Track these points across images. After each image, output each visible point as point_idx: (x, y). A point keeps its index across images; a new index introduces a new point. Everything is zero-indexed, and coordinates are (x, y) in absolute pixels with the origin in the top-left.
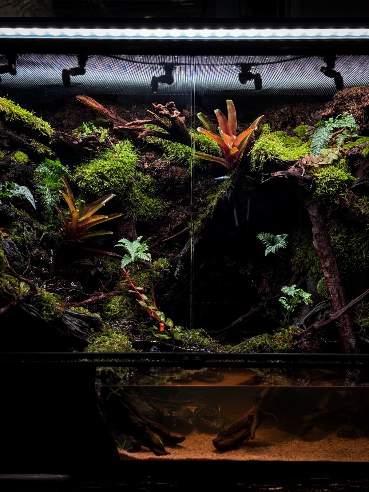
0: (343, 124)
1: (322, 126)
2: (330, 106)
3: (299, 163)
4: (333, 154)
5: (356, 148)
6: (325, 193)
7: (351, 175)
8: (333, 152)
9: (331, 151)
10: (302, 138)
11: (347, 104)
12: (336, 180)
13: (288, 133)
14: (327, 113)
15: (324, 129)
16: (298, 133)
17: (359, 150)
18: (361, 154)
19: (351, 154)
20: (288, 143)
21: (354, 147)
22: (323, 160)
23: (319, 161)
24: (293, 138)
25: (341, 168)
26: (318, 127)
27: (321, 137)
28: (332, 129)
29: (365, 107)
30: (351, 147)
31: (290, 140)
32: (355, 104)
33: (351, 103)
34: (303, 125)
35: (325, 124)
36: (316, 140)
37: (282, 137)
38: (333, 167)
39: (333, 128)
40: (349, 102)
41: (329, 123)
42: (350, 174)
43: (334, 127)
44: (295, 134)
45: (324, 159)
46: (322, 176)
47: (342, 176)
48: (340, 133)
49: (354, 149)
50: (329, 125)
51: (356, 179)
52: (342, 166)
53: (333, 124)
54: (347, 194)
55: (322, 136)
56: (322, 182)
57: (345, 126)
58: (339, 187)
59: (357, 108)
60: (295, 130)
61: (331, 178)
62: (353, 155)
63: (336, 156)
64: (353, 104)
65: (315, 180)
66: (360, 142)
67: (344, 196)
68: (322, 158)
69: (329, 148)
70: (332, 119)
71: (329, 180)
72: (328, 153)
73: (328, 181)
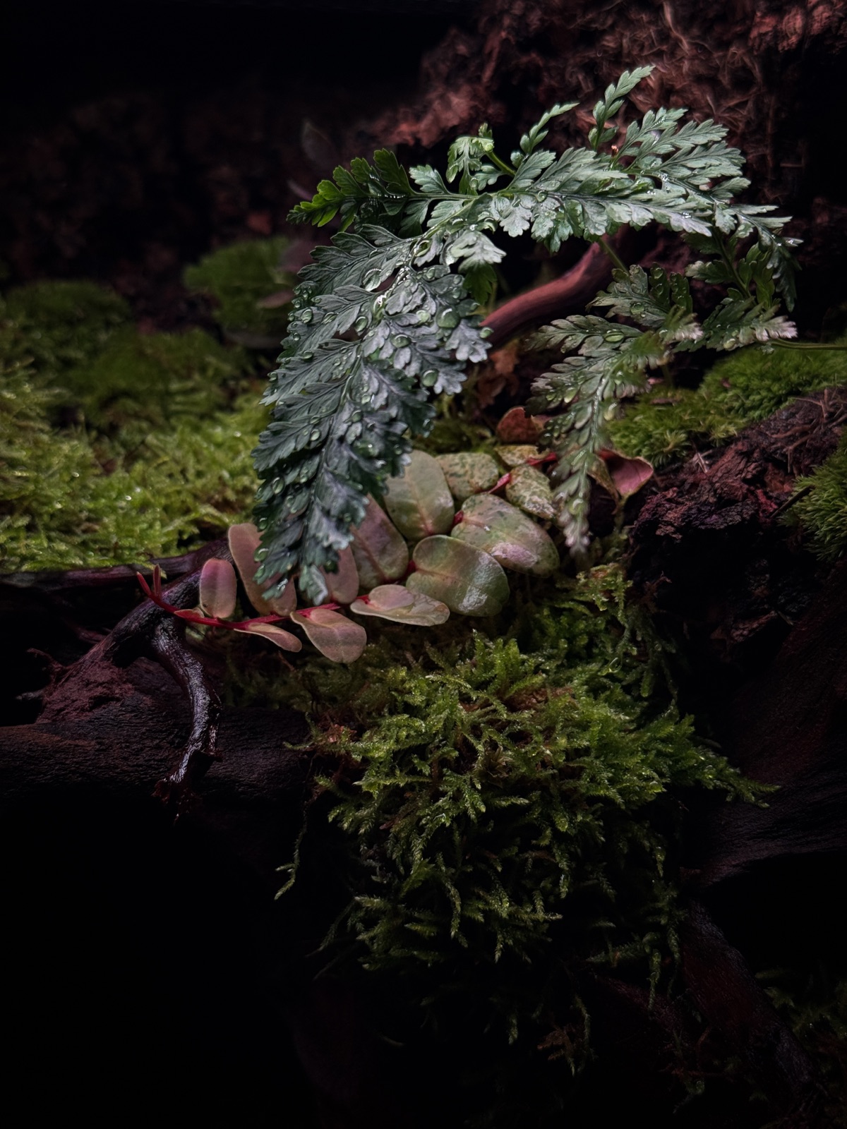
0: (618, 195)
1: (377, 216)
2: (461, 65)
3: (155, 619)
4: (510, 511)
5: (729, 459)
6: (441, 942)
7: (698, 739)
8: (501, 493)
9: (481, 480)
10: (238, 338)
11: (609, 42)
12: (547, 800)
13: (132, 300)
14: (437, 120)
15: (402, 252)
16: (210, 302)
17: (757, 481)
18: (785, 519)
19: (687, 527)
20: (122, 384)
21: (700, 441)
22: (411, 568)
23: (369, 575)
24: (168, 338)
25: (590, 658)
26: (330, 230)
27: (370, 349)
28: (494, 255)
29: (792, 54)
30: (674, 439)
31: (141, 354)
32: (677, 44)
33: (642, 35)
34: (258, 235)
35: (409, 202)
36: (309, 379)
37: (83, 330)
38: (514, 648)
39: (498, 236)
40: (630, 24)
41: (455, 187)
42: (687, 727)
43: (515, 229)
44: (192, 305)
45: (422, 564)
46: (401, 758)
47: (606, 748)
48: (576, 303)
49: (698, 458)
50: (453, 208)
51: (748, 790)
52: (593, 636)
53: (497, 206)
54: (666, 952)
55: (378, 339)
56: (399, 825)
57: (633, 214)
58: (577, 876)
59: (699, 79)
60: (191, 274)
61: (493, 783)
62: (712, 532)
63: (533, 530)
64: (664, 36)
65: (329, 800)
66: (747, 391)
67: (636, 971)
68: (401, 550)
69: (463, 444)
70: (488, 144)
71: (474, 804)
72: (458, 501)
73: (461, 819)
